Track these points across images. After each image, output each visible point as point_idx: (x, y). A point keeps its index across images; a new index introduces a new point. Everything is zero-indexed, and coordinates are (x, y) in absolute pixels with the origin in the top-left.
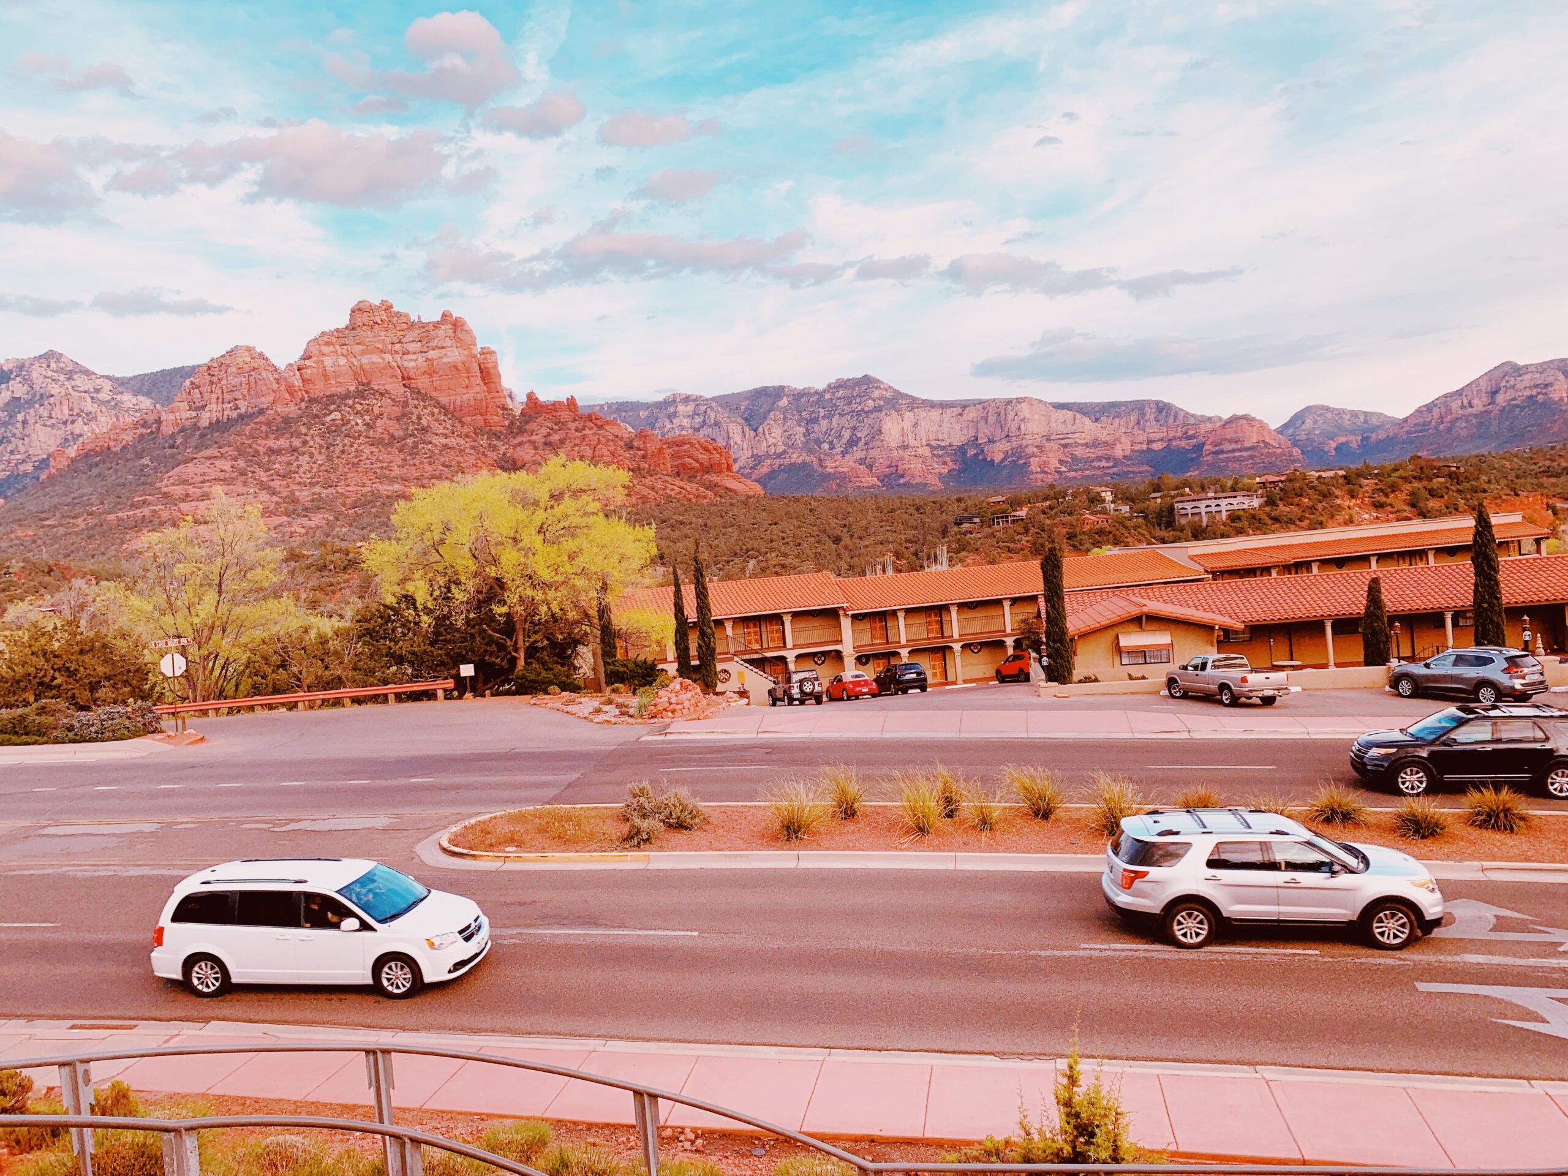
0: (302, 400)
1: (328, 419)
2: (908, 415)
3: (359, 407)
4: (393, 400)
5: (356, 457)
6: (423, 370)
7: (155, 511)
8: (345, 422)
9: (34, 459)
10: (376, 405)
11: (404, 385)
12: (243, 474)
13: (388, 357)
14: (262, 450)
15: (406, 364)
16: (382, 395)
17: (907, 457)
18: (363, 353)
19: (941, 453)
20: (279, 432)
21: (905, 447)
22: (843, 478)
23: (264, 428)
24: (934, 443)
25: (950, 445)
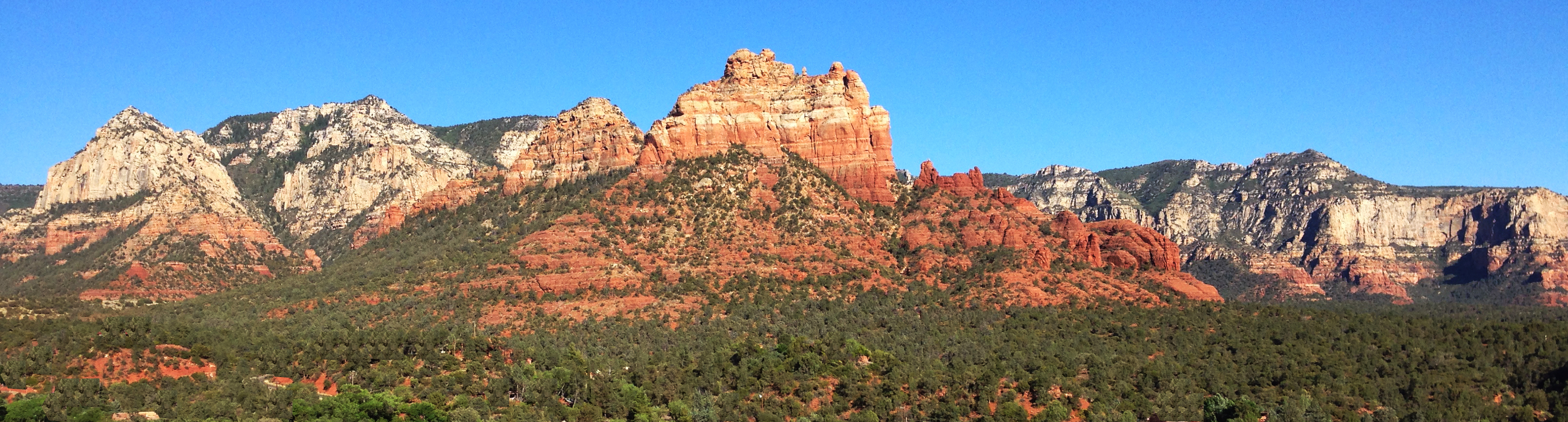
0: (669, 163)
1: (697, 185)
2: (1367, 205)
3: (732, 173)
4: (769, 166)
5: (728, 231)
6: (805, 132)
7: (511, 283)
8: (717, 189)
9: (348, 214)
10: (752, 172)
11: (783, 149)
12: (604, 244)
13: (767, 116)
14: (625, 218)
15: (786, 125)
16: (757, 159)
17: (1362, 259)
18: (738, 110)
19: (1409, 255)
20: (643, 200)
21: (1359, 246)
22: (1272, 283)
23: (626, 193)
24: (1400, 243)
25: (1425, 246)
